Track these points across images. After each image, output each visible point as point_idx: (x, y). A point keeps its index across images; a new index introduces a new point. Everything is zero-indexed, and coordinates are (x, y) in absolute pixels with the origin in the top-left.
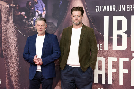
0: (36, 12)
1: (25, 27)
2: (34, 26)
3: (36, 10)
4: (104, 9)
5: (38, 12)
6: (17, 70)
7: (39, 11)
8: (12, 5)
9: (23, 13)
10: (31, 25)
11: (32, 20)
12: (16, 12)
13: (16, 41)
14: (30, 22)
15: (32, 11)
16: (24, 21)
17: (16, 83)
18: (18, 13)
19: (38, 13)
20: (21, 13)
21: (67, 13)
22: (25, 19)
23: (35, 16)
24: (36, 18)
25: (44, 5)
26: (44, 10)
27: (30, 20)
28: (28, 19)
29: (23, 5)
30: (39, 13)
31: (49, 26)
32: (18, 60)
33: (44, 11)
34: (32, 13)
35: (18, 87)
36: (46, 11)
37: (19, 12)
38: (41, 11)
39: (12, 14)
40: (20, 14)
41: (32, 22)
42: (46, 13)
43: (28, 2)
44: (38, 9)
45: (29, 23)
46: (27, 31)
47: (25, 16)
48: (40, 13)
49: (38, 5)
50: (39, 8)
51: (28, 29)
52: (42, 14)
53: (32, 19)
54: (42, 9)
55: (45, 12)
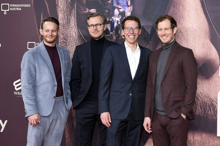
0: (115, 8)
2: (111, 33)
3: (115, 5)
5: (118, 9)
7: (120, 7)
9: (93, 11)
10: (107, 31)
11: (108, 23)
12: (82, 8)
15: (108, 7)
18: (86, 10)
19: (119, 11)
20: (90, 11)
23: (113, 15)
24: (114, 19)
26: (129, 4)
33: (129, 6)
34: (108, 9)
36: (132, 7)
37: (87, 9)
38: (123, 6)
39: (74, 12)
40: (87, 11)
41: (109, 27)
42: (131, 10)
44: (118, 4)
48: (122, 10)
50: (120, 2)
52: (126, 11)
53: (108, 20)
54: (125, 3)
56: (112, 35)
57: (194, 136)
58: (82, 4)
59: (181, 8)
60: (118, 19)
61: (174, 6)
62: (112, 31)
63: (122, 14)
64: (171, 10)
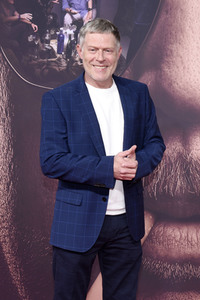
0: (66, 12)
1: (31, 59)
2: (58, 56)
3: (66, 6)
5: (71, 14)
6: (8, 184)
7: (74, 11)
9: (27, 17)
10: (51, 53)
11: (53, 37)
12: (7, 12)
13: (5, 99)
14: (48, 42)
15: (53, 11)
16: (30, 38)
17: (4, 224)
18: (14, 15)
19: (72, 17)
20: (22, 16)
21: (158, 17)
22: (34, 34)
23: (62, 25)
24: (64, 32)
26: (90, 7)
27: (47, 38)
28: (41, 34)
30: (74, 16)
32: (10, 157)
33: (89, 10)
34: (53, 14)
35: (9, 236)
36: (95, 11)
37: (16, 13)
38: (80, 9)
40: (17, 17)
41: (54, 44)
42: (94, 16)
44: (71, 5)
45: (43, 46)
46: (38, 70)
47: (34, 26)
48: (77, 16)
50: (75, 1)
51: (40, 65)
52: (84, 19)
53: (53, 33)
54: (83, 5)
55: (92, 13)
56: (59, 59)
57: (197, 231)
59: (179, 14)
60: (71, 32)
61: (167, 12)
62: (59, 52)
63: (78, 24)
64: (162, 18)
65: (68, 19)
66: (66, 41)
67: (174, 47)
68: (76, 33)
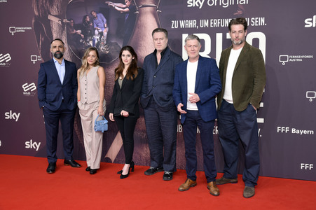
0: (95, 29)
3: (95, 27)
4: (182, 25)
5: (98, 30)
7: (99, 28)
8: (65, 20)
9: (79, 32)
11: (90, 40)
12: (71, 30)
16: (81, 41)
20: (77, 31)
25: (105, 20)
26: (106, 26)
28: (85, 39)
29: (79, 21)
31: (113, 47)
33: (105, 28)
34: (90, 30)
37: (74, 30)
38: (102, 28)
39: (65, 32)
40: (75, 32)
41: (91, 43)
43: (85, 17)
44: (97, 26)
47: (82, 35)
48: (100, 31)
49: (97, 21)
50: (99, 24)
52: (103, 32)
53: (90, 38)
54: (102, 26)
55: (107, 29)
58: (71, 27)
60: (98, 38)
63: (101, 34)
64: (137, 30)
65: (96, 32)
66: (96, 42)
67: (142, 43)
68: (100, 38)
